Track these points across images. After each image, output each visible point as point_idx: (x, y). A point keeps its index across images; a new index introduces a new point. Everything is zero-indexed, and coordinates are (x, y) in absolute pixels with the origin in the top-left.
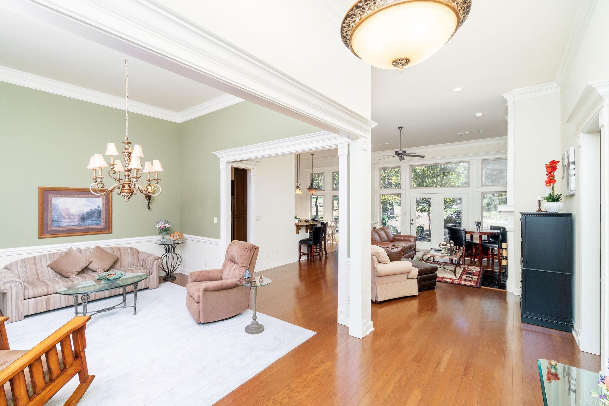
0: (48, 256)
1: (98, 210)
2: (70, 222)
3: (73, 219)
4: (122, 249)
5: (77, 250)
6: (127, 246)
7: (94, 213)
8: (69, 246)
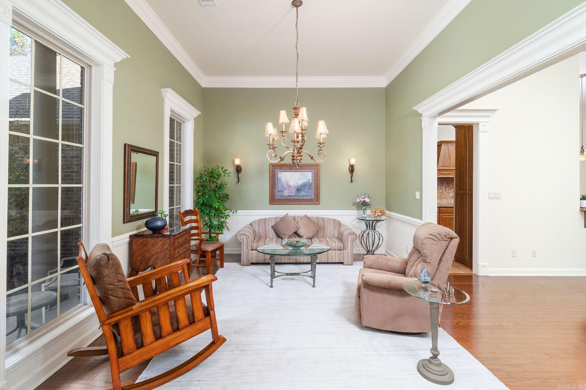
0: (273, 219)
1: (309, 182)
2: (289, 192)
3: (292, 190)
4: (326, 220)
5: (291, 217)
6: (331, 217)
7: (306, 185)
8: (284, 213)
